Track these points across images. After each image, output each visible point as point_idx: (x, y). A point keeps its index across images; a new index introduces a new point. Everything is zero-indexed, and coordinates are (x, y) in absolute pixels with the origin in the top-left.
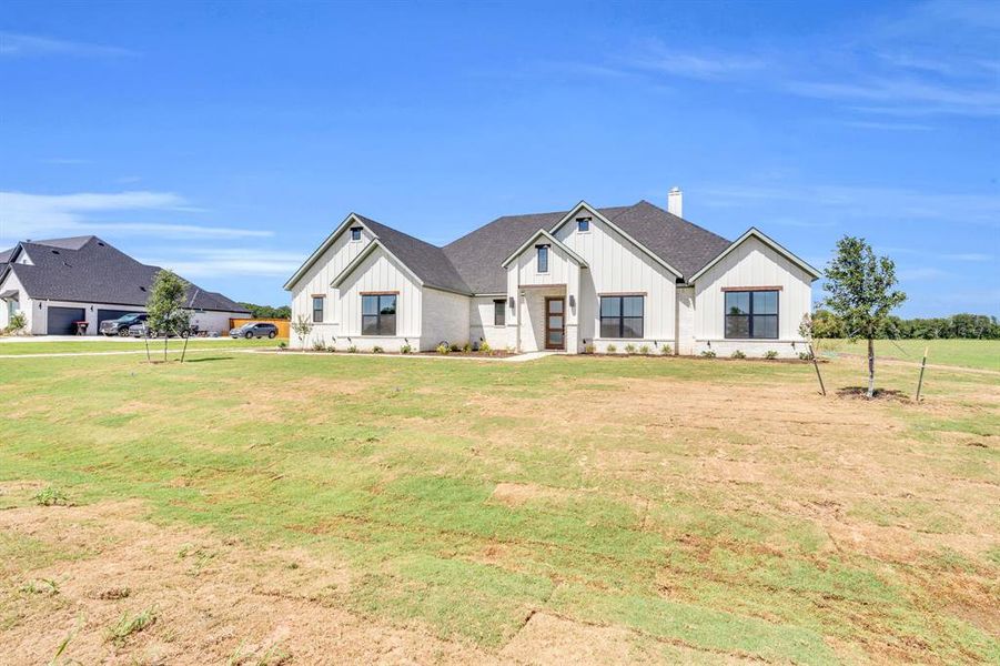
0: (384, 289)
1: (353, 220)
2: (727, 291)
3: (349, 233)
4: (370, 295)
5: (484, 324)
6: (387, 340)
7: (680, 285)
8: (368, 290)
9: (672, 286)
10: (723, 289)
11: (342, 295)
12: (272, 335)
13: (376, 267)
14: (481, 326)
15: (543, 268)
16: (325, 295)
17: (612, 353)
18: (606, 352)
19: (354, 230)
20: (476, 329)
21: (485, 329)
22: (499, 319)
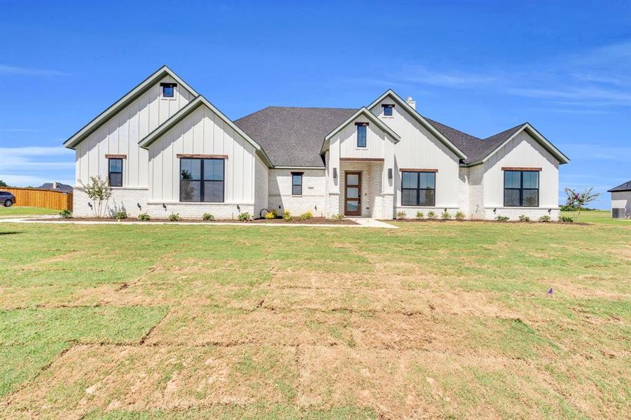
0: (208, 152)
1: (166, 74)
2: (505, 170)
3: (158, 88)
4: (191, 158)
5: (281, 194)
6: (213, 207)
7: (461, 165)
8: (188, 152)
9: (456, 165)
10: (503, 169)
11: (152, 156)
12: (8, 203)
13: (198, 128)
14: (280, 195)
15: (362, 143)
16: (125, 157)
17: (419, 219)
18: (415, 217)
19: (165, 86)
20: (275, 198)
21: (283, 198)
22: (297, 190)
